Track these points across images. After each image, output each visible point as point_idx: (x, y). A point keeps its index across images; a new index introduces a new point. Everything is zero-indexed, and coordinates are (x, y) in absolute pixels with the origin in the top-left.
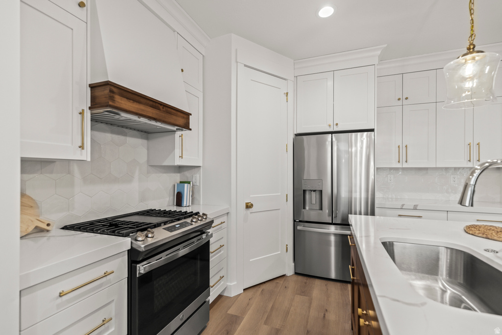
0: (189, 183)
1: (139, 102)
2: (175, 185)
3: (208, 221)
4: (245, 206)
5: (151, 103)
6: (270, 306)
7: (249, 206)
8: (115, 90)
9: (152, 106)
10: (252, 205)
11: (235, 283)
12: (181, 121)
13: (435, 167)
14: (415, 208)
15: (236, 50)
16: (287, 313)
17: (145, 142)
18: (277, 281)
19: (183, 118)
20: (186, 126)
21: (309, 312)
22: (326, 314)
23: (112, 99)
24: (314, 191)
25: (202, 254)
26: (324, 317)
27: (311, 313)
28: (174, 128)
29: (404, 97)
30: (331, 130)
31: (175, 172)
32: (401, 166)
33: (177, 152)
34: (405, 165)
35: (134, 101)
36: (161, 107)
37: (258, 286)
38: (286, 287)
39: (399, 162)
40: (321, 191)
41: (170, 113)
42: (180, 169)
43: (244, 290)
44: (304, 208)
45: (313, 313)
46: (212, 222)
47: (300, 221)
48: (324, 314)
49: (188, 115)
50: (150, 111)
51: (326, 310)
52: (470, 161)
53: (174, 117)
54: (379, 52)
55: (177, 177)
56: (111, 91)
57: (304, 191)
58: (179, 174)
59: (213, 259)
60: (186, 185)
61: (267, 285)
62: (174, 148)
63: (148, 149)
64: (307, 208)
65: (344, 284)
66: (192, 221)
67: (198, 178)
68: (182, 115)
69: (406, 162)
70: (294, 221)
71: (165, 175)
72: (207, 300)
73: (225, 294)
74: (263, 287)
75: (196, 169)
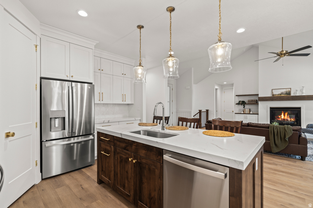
4: (4, 136)
6: (42, 205)
7: (9, 135)
10: (14, 134)
13: (112, 103)
14: (109, 122)
16: (59, 200)
18: (32, 190)
21: (73, 191)
22: (83, 187)
24: (58, 118)
26: (82, 188)
27: (74, 191)
29: (101, 69)
30: (68, 79)
32: (100, 103)
34: (102, 102)
37: (17, 202)
38: (43, 190)
39: (99, 100)
40: (64, 118)
44: (51, 131)
45: (75, 190)
48: (82, 187)
51: (81, 185)
52: (123, 101)
57: (51, 119)
61: (25, 197)
65: (79, 170)
69: (102, 100)
70: (42, 141)
74: (22, 200)
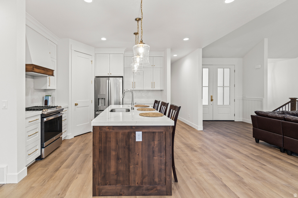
0: (51, 96)
1: (40, 69)
2: (43, 97)
3: (61, 108)
4: (75, 105)
5: (43, 68)
7: (76, 105)
8: (34, 66)
9: (43, 70)
10: (78, 104)
11: (71, 134)
12: (51, 73)
15: (71, 45)
17: (33, 79)
18: (88, 133)
19: (52, 72)
20: (53, 75)
23: (33, 69)
24: (103, 99)
25: (59, 120)
28: (47, 75)
30: (109, 76)
31: (43, 92)
33: (48, 84)
35: (39, 69)
36: (45, 69)
39: (133, 88)
40: (105, 99)
41: (48, 71)
42: (45, 90)
43: (74, 137)
44: (99, 105)
46: (63, 109)
47: (97, 110)
49: (53, 71)
50: (42, 71)
53: (49, 72)
54: (124, 50)
55: (44, 94)
56: (33, 67)
57: (99, 99)
58: (45, 93)
59: (63, 123)
60: (49, 97)
62: (46, 83)
63: (34, 83)
64: (100, 105)
66: (57, 108)
67: (54, 94)
68: (51, 71)
70: (95, 110)
71: (40, 93)
72: (61, 136)
73: (67, 138)
75: (53, 90)
